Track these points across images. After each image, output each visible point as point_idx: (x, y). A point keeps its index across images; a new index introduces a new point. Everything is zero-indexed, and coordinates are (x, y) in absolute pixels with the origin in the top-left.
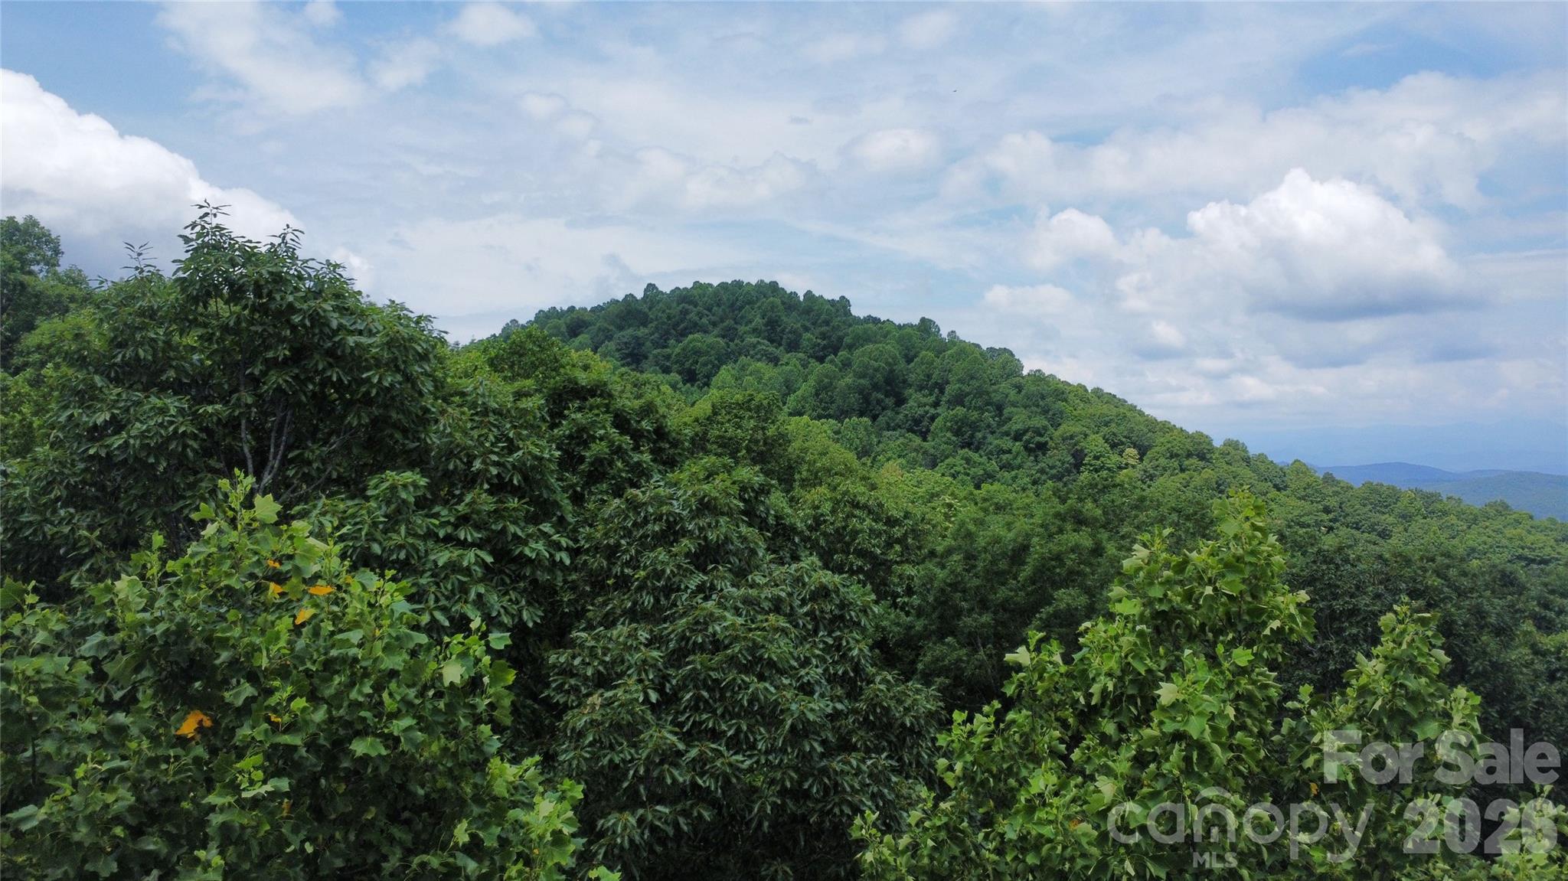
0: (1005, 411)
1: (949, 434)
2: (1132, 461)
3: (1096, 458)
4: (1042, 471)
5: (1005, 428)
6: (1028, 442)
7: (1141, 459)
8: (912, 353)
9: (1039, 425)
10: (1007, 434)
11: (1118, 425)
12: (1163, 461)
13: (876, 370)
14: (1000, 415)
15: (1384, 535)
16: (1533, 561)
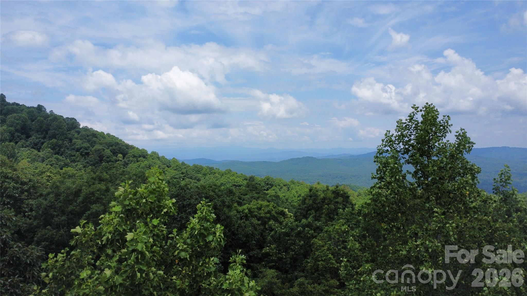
0: (73, 141)
1: (49, 149)
2: (120, 159)
3: (108, 158)
4: (87, 163)
5: (73, 147)
6: (82, 152)
7: (124, 158)
8: (34, 118)
9: (86, 146)
10: (74, 149)
11: (116, 146)
12: (131, 159)
13: (18, 124)
14: (71, 142)
15: (199, 180)
16: (237, 186)
